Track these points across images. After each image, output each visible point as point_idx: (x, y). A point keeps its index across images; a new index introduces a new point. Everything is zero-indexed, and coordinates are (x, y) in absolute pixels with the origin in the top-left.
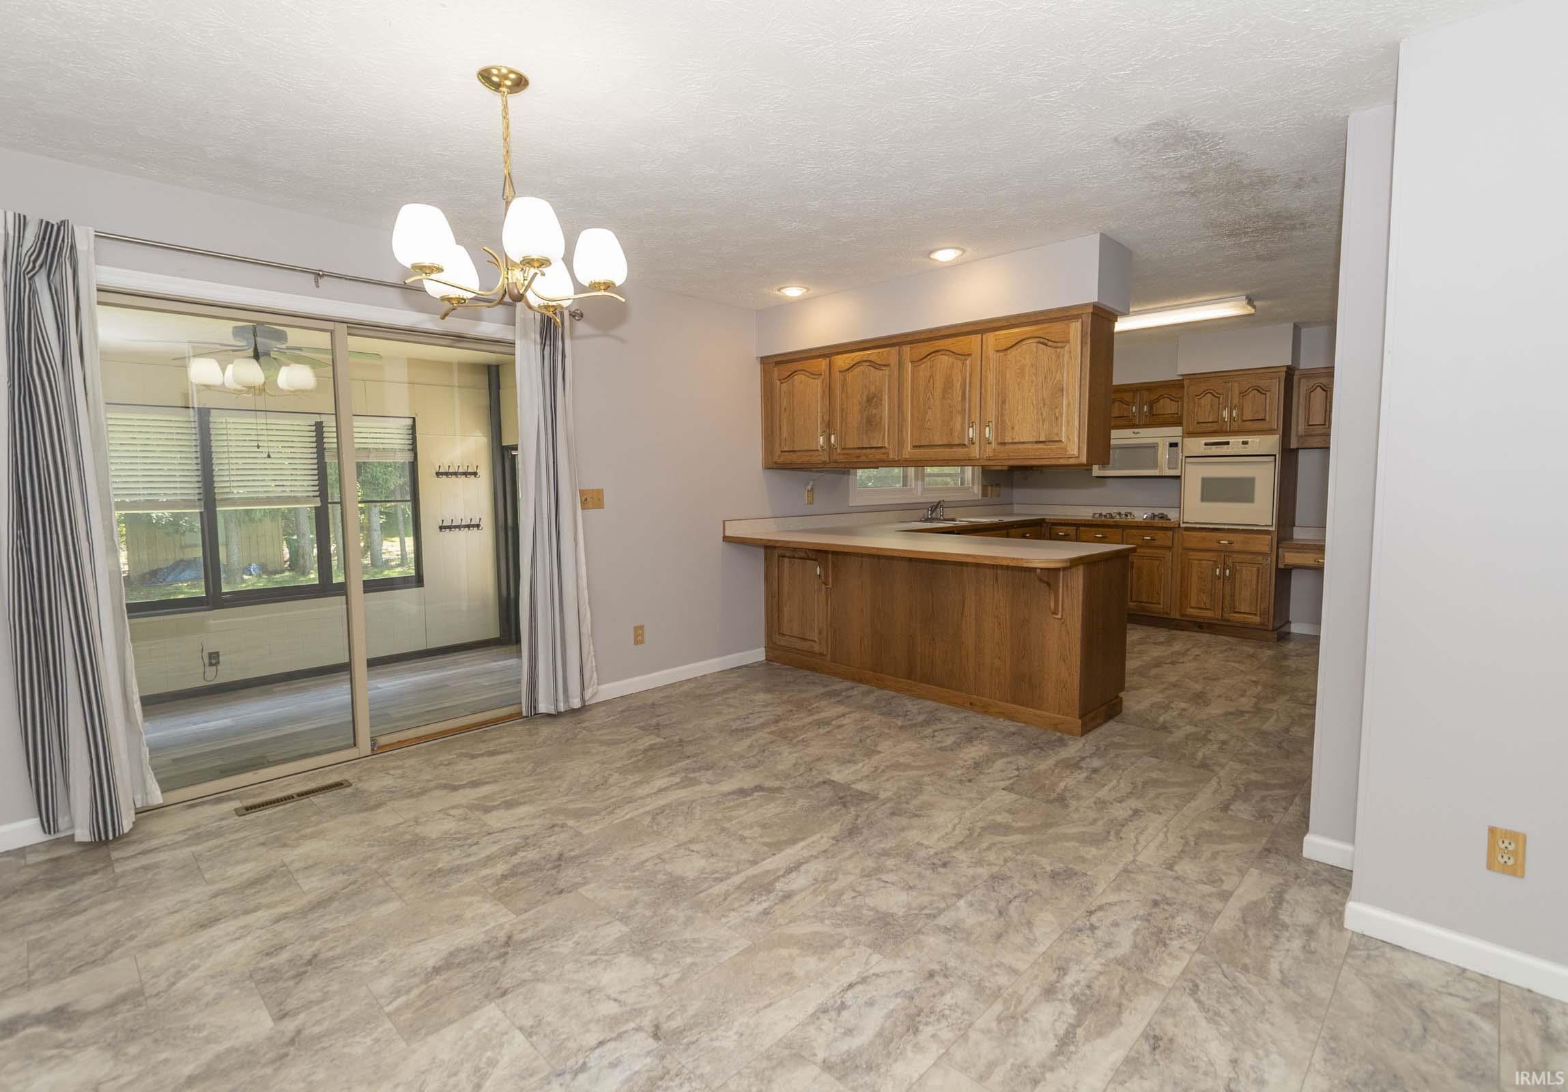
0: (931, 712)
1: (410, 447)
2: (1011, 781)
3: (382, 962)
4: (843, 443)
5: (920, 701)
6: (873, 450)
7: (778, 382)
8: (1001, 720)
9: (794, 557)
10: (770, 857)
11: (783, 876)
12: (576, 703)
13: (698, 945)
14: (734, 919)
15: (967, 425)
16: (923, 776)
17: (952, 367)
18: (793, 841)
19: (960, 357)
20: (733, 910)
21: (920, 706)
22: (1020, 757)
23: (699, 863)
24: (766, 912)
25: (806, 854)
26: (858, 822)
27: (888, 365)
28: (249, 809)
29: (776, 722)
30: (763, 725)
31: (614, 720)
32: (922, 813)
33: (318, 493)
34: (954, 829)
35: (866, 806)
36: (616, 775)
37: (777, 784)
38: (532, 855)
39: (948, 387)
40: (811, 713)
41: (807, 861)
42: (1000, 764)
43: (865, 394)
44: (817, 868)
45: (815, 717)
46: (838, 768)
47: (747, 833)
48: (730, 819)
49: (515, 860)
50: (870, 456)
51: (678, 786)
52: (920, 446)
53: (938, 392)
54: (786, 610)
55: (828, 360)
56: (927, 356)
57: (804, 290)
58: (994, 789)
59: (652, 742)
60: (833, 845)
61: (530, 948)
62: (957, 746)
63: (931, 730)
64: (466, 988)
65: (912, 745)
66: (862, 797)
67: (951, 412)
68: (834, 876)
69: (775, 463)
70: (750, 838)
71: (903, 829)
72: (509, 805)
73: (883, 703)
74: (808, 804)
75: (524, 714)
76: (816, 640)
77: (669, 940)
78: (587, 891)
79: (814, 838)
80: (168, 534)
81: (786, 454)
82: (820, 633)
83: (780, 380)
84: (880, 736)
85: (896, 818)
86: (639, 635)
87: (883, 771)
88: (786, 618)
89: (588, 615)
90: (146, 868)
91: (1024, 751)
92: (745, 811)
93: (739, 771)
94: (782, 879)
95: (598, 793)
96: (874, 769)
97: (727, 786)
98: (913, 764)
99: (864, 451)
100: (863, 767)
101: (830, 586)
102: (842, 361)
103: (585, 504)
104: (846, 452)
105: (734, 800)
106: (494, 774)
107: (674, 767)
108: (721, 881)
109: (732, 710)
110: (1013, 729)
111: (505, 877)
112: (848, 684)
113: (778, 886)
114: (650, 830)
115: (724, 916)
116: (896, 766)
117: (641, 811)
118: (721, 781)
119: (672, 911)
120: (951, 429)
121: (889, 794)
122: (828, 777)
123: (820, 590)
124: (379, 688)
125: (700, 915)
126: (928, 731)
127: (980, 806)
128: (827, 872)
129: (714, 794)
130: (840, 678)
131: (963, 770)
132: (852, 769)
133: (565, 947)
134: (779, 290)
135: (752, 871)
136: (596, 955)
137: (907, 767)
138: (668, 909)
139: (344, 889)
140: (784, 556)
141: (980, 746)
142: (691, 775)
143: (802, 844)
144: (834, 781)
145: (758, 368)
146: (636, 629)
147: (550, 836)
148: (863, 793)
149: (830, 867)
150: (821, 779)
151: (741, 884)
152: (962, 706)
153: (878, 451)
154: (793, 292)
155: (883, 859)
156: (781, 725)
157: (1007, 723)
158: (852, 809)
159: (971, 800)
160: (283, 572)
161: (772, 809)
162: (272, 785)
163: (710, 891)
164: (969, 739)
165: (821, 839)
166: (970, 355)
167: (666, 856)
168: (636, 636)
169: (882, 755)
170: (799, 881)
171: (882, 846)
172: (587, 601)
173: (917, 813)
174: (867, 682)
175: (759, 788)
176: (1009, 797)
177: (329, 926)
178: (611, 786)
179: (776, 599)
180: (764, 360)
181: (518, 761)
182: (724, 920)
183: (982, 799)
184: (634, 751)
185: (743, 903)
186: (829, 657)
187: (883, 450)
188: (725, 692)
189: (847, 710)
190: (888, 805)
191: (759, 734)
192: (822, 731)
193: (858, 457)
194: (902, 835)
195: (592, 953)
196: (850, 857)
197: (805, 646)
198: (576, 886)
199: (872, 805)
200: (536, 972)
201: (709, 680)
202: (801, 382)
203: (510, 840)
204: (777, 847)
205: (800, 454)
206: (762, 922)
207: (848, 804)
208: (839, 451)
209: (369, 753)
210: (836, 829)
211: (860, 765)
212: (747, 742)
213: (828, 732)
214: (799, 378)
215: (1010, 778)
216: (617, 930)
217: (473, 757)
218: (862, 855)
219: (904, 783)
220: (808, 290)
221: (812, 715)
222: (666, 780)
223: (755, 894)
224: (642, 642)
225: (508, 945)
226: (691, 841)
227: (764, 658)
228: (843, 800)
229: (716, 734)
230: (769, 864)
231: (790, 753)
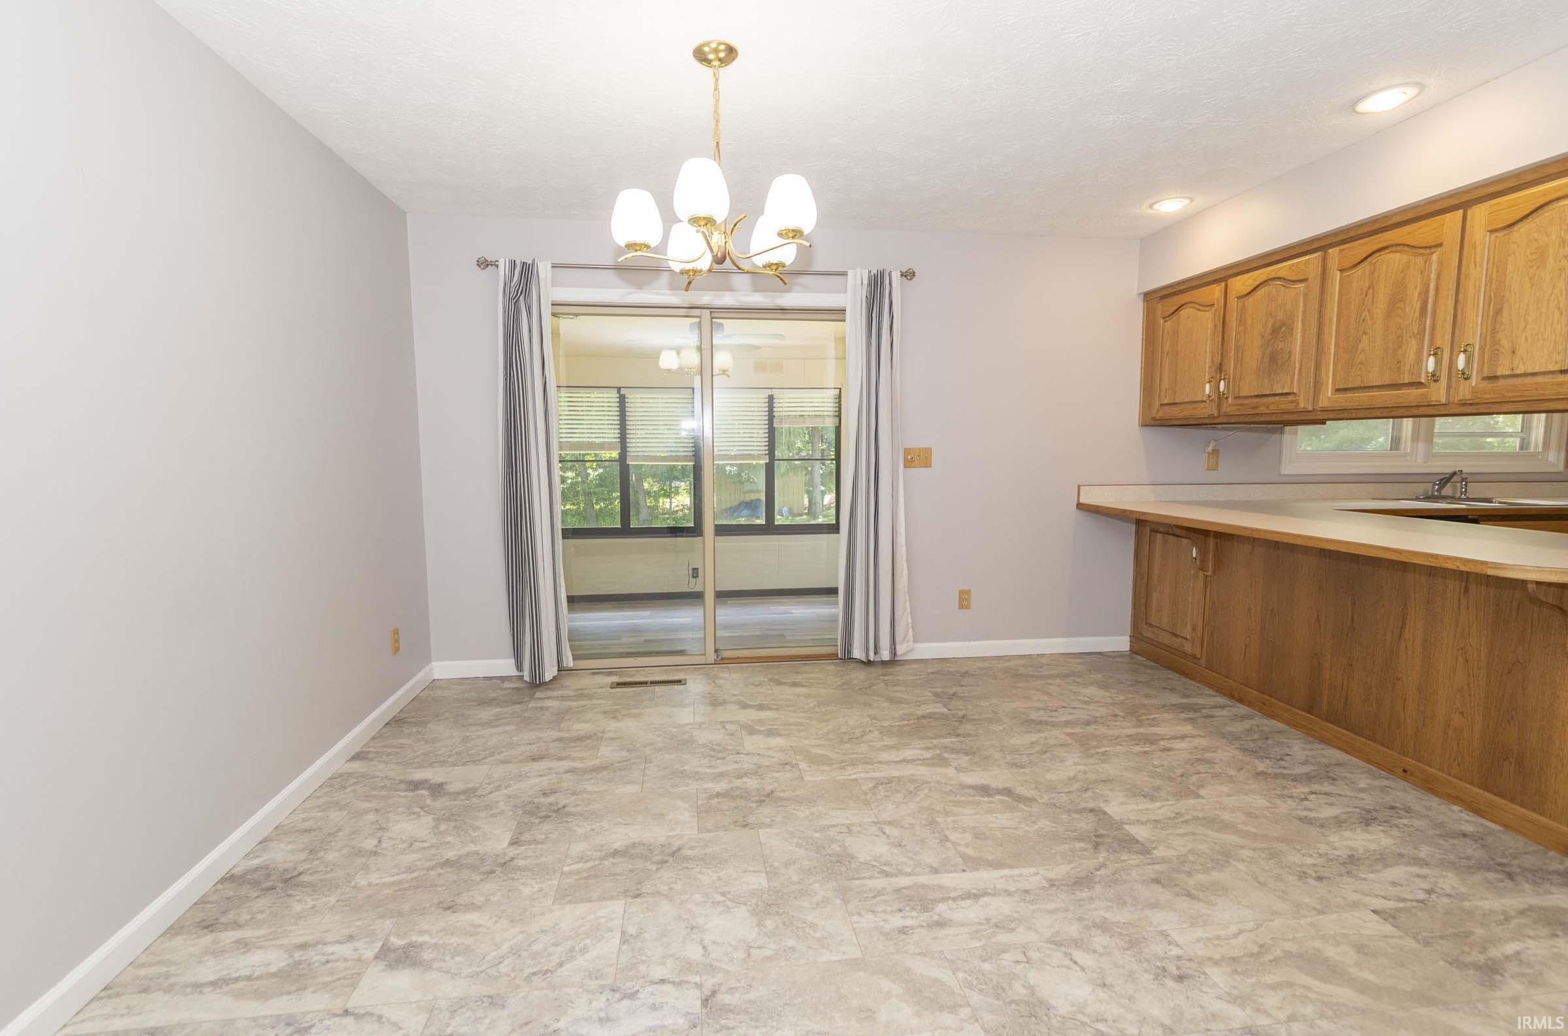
0: (1327, 766)
1: (837, 414)
2: (1402, 905)
3: (593, 830)
4: (1237, 389)
5: (1323, 746)
6: (1277, 398)
7: (1162, 321)
8: (1456, 808)
9: (1168, 534)
10: (956, 871)
11: (954, 899)
12: (885, 655)
13: (811, 932)
14: (868, 920)
15: (1425, 354)
16: (1242, 847)
17: (1407, 266)
18: (997, 865)
19: (1422, 251)
20: (873, 912)
21: (1314, 753)
22: (1450, 875)
23: (882, 848)
24: (903, 931)
25: (1001, 885)
26: (1099, 873)
27: (1305, 280)
28: (620, 685)
29: (1088, 723)
30: (1068, 723)
31: (916, 679)
32: (1201, 896)
33: (767, 452)
34: (1235, 936)
35: (1124, 857)
36: (876, 734)
37: (1032, 793)
38: (751, 783)
39: (1397, 300)
40: (1140, 724)
41: (995, 894)
42: (1397, 872)
43: (1270, 325)
44: (1000, 907)
45: (1141, 730)
46: (1123, 800)
47: (953, 836)
48: (947, 814)
49: (737, 783)
50: (1271, 407)
51: (925, 762)
52: (1346, 390)
53: (1380, 309)
54: (1155, 596)
55: (1223, 284)
56: (1366, 258)
57: (1186, 202)
58: (1355, 905)
59: (936, 710)
60: (1043, 888)
61: (684, 865)
62: (1339, 823)
63: (1306, 790)
64: (619, 878)
65: (1257, 801)
66: (1129, 843)
67: (1400, 336)
68: (1013, 925)
69: (1154, 419)
70: (953, 843)
71: (1154, 906)
72: (771, 733)
73: (1256, 736)
74: (1049, 829)
75: (839, 656)
76: (1188, 637)
77: (792, 914)
78: (763, 834)
79: (1025, 871)
80: (733, 482)
81: (1167, 407)
82: (1194, 629)
83: (1163, 318)
84: (1216, 776)
85: (1157, 888)
86: (964, 599)
87: (1186, 822)
88: (1154, 605)
89: (906, 572)
90: (542, 708)
91: (1465, 867)
92: (972, 811)
93: (999, 767)
94: (951, 902)
95: (847, 746)
96: (1173, 815)
97: (971, 779)
98: (1241, 827)
99: (1265, 400)
100: (1159, 808)
101: (1209, 573)
102: (1240, 284)
103: (908, 464)
104: (1240, 402)
105: (970, 795)
106: (781, 702)
107: (935, 742)
108: (887, 876)
109: (1045, 698)
110: (1469, 828)
111: (718, 795)
112: (1220, 700)
113: (941, 908)
114: (863, 797)
115: (859, 914)
116: (1211, 822)
117: (869, 775)
118: (972, 770)
119: (817, 886)
120: (1399, 362)
121: (1171, 853)
122: (1102, 805)
123: (1196, 577)
124: (791, 613)
125: (838, 901)
126: (1302, 789)
127: (1309, 920)
128: (1009, 916)
129: (952, 782)
130: (1216, 691)
131: (1319, 861)
132: (1142, 806)
133: (708, 877)
134: (1151, 206)
135: (925, 879)
136: (724, 896)
137: (1227, 827)
138: (815, 882)
139: (619, 762)
140: (1157, 532)
141: (1382, 835)
142: (946, 755)
143: (1006, 872)
144: (1105, 813)
145: (1140, 305)
146: (962, 593)
147: (778, 772)
148: (1133, 840)
149: (1017, 912)
150: (1091, 805)
151: (904, 888)
152: (1390, 771)
153: (1283, 399)
154: (1171, 206)
155: (1094, 931)
156: (1090, 729)
157: (1466, 816)
158: (1103, 854)
159: (1299, 906)
160: (801, 515)
161: (1000, 820)
162: (644, 671)
163: (866, 882)
164: (1367, 819)
165: (1032, 876)
166: (1441, 245)
167: (855, 829)
168: (961, 600)
169: (1204, 801)
170: (969, 912)
171: (1107, 915)
172: (904, 558)
173: (1195, 892)
174: (1250, 704)
175: (1007, 792)
176: (1375, 927)
177: (589, 788)
178: (863, 742)
179: (1145, 580)
180: (1148, 296)
181: (808, 696)
182: (855, 918)
183: (1321, 912)
184: (911, 714)
185: (889, 909)
186: (1203, 662)
187: (1290, 398)
188: (1050, 677)
189: (1195, 732)
190: (1157, 867)
191: (1055, 732)
192: (1138, 749)
193: (1255, 408)
194: (1148, 912)
195: (723, 894)
196: (1053, 912)
197: (1175, 642)
198: (761, 825)
199: (1135, 859)
200: (671, 889)
201: (1044, 661)
202: (1188, 318)
203: (747, 763)
204: (972, 863)
205: (1182, 406)
206: (891, 939)
207: (1101, 848)
208: (1230, 400)
209: (713, 662)
210: (1061, 870)
211: (1158, 804)
212: (1034, 737)
213: (1145, 752)
214: (1184, 312)
215: (1403, 900)
216: (759, 881)
217: (779, 683)
218: (1069, 915)
219: (1204, 847)
220: (1192, 200)
221: (1141, 726)
222: (919, 752)
223: (908, 905)
224: (968, 607)
225: (673, 855)
226: (890, 823)
227: (1128, 649)
228: (1098, 840)
229: (1006, 719)
230: (948, 880)
231: (1075, 764)
